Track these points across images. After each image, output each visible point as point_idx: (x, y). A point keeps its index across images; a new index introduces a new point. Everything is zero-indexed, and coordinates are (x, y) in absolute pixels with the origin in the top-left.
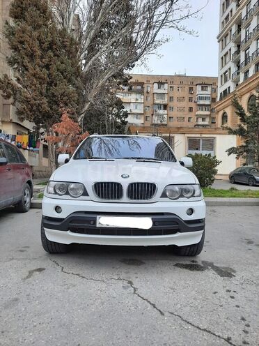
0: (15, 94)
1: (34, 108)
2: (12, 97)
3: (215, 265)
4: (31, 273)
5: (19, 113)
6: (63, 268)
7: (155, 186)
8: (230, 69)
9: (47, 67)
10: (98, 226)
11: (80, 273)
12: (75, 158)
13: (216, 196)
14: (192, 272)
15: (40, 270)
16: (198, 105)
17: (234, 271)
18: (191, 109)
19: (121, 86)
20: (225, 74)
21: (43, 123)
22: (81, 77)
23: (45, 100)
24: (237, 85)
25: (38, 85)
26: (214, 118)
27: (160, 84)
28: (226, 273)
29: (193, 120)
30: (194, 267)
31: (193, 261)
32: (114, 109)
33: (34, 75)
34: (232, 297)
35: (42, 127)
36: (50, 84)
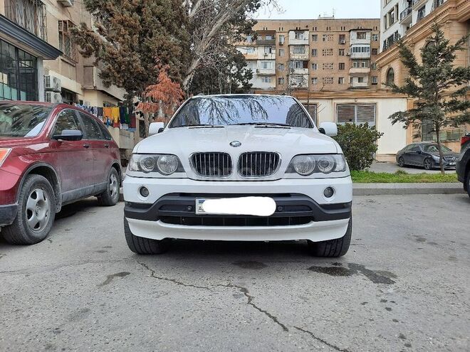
0: (97, 50)
1: (123, 68)
2: (93, 54)
3: (366, 268)
4: (110, 278)
5: (104, 75)
6: (153, 272)
7: (277, 157)
8: (397, 6)
9: (139, 10)
10: (197, 213)
11: (177, 278)
12: (171, 126)
13: (375, 182)
14: (333, 277)
15: (122, 274)
16: (353, 59)
17: (395, 276)
18: (342, 66)
19: (242, 35)
20: (390, 13)
21: (136, 89)
22: (186, 23)
23: (137, 57)
24: (408, 28)
25: (127, 36)
26: (374, 78)
27: (298, 31)
28: (383, 278)
29: (346, 81)
30: (336, 271)
31: (336, 264)
32: (234, 67)
33: (122, 23)
34: (389, 309)
35: (136, 94)
36: (143, 34)
